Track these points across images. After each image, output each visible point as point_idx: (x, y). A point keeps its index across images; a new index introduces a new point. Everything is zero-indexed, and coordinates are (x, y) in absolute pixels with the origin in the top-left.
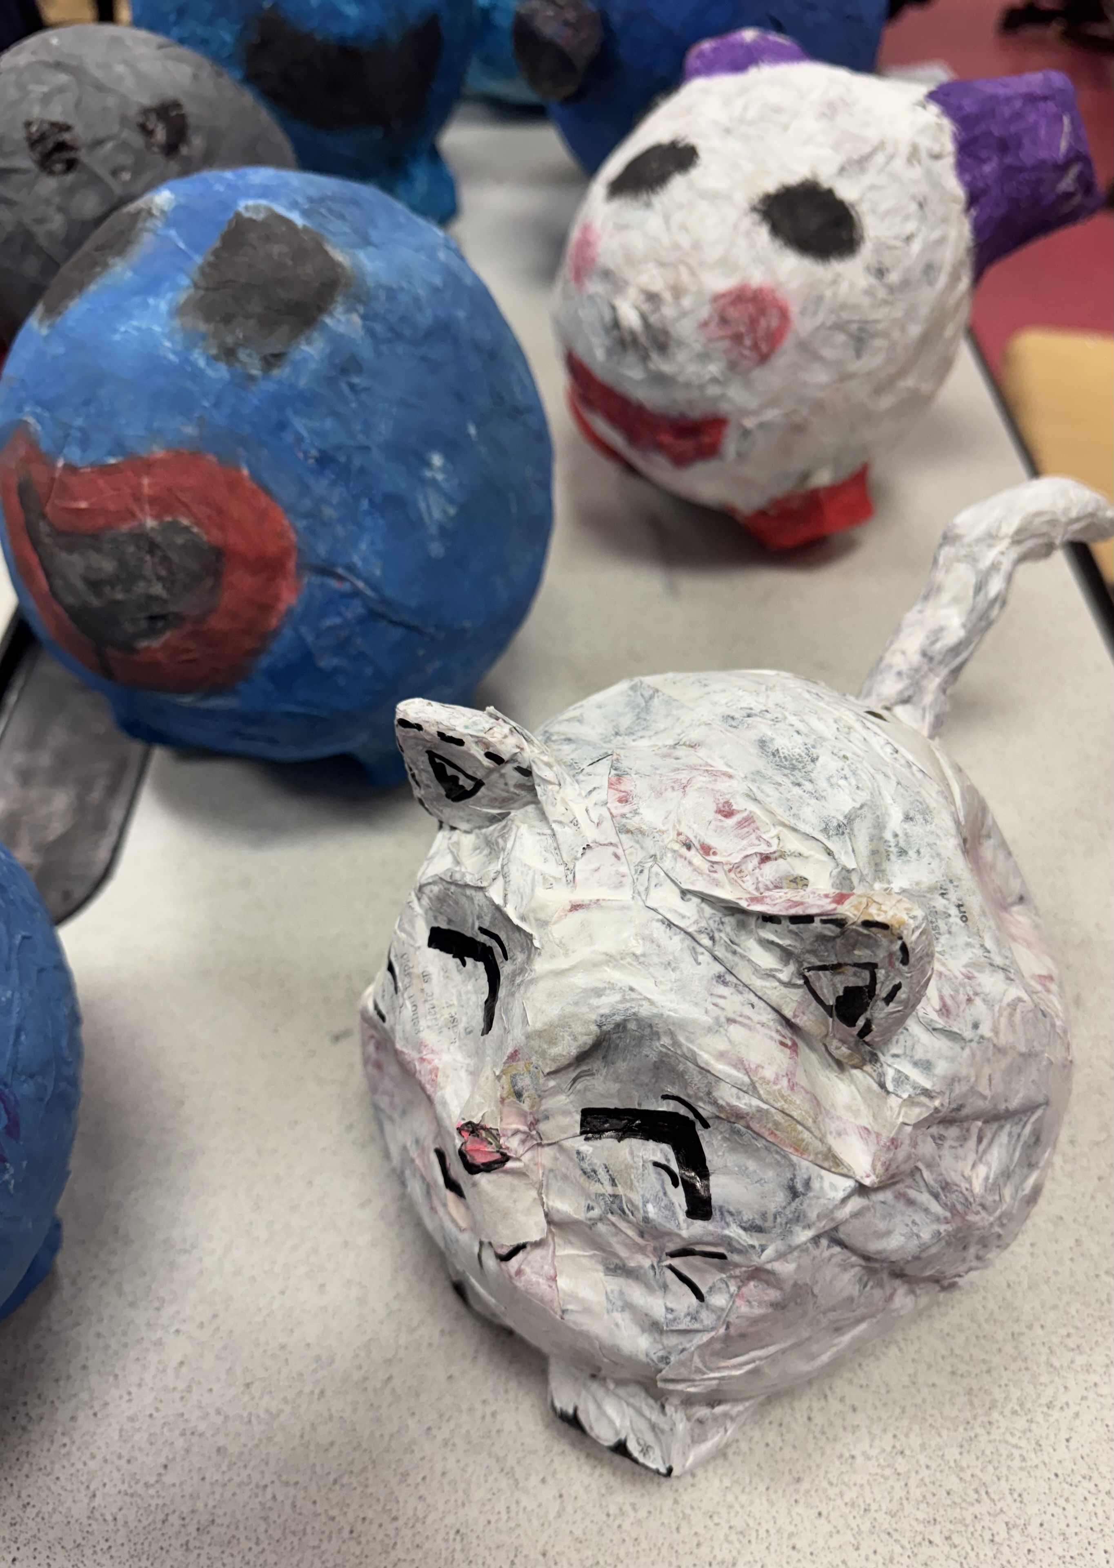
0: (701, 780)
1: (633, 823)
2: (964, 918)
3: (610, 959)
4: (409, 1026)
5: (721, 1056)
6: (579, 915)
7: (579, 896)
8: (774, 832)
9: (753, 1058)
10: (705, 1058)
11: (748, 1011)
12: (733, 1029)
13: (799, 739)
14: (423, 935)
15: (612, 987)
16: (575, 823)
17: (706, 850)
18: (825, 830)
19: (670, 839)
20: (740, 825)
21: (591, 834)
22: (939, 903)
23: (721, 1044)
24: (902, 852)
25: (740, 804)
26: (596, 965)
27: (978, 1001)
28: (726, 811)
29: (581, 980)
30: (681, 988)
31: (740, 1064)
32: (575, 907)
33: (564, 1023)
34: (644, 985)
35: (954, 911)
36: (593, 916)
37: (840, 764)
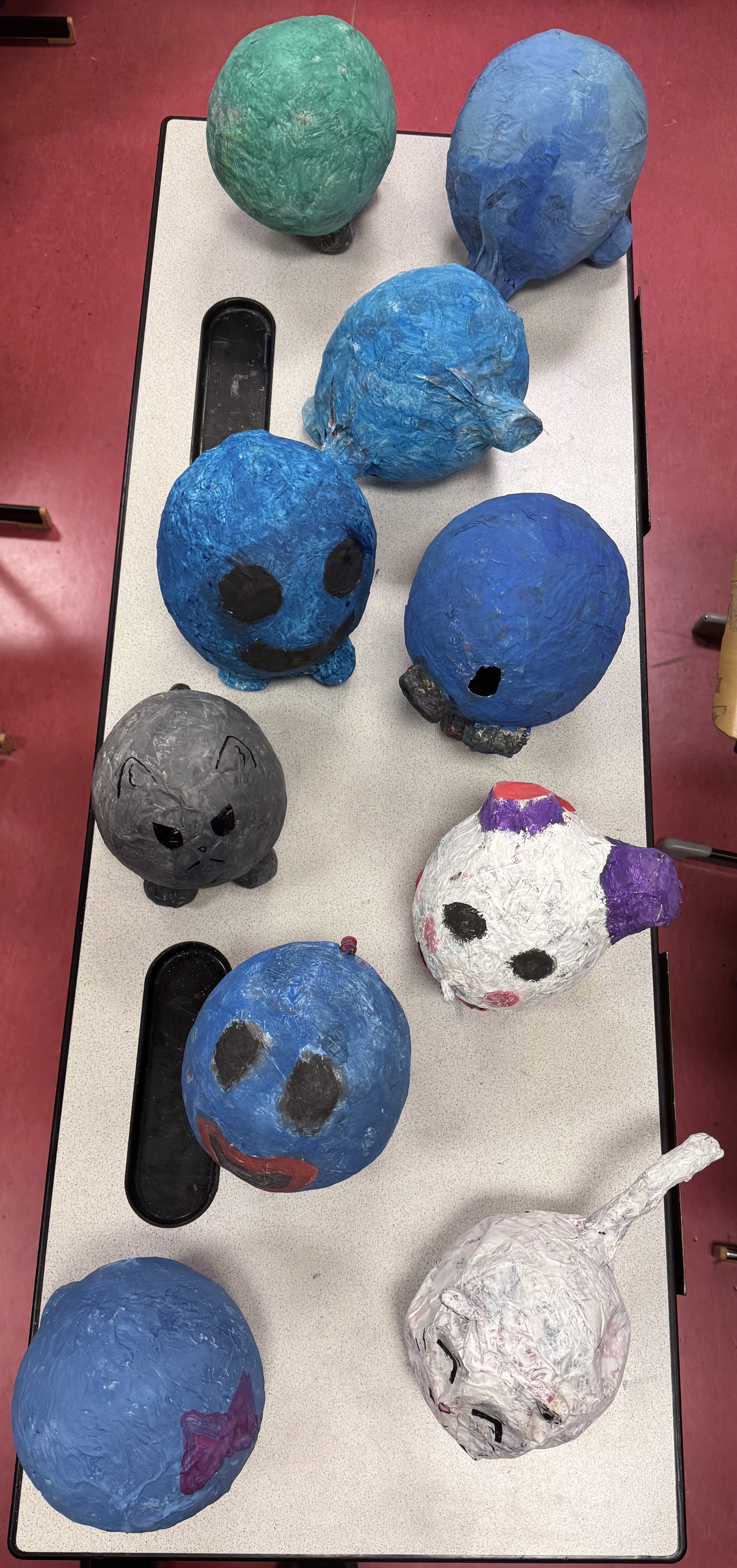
0: (524, 1339)
1: (502, 1350)
2: (587, 1383)
3: (488, 1388)
4: (428, 1363)
5: (512, 1417)
6: (482, 1374)
7: (483, 1368)
8: (540, 1360)
9: (520, 1419)
10: (507, 1416)
11: (521, 1407)
12: (516, 1412)
13: (556, 1322)
14: (436, 1340)
15: (488, 1395)
16: (486, 1343)
17: (520, 1365)
18: (554, 1363)
19: (511, 1359)
20: (531, 1357)
21: (490, 1347)
22: (581, 1379)
23: (512, 1415)
24: (575, 1365)
25: (533, 1350)
26: (485, 1389)
27: (584, 1405)
28: (529, 1352)
29: (481, 1391)
30: (505, 1400)
31: (516, 1420)
32: (482, 1371)
33: (473, 1398)
34: (496, 1396)
35: (585, 1381)
36: (487, 1375)
37: (565, 1336)
